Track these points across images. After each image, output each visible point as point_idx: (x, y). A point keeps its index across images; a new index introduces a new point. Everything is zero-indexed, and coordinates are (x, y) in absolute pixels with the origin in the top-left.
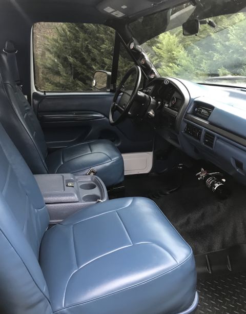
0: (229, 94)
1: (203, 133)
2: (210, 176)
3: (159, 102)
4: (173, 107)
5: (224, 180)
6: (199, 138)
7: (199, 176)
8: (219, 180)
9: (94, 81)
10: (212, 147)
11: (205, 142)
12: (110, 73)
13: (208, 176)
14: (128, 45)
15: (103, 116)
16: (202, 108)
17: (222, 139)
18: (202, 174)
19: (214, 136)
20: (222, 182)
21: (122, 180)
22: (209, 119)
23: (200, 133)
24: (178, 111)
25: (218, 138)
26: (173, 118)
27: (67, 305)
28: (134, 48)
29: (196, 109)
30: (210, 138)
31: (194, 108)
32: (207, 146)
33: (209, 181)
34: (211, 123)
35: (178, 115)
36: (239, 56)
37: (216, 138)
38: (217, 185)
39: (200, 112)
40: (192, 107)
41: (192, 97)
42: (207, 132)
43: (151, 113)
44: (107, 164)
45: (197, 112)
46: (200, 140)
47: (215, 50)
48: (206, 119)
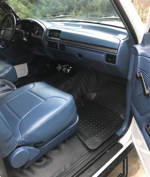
0: (64, 24)
1: (59, 45)
2: (64, 67)
3: (28, 33)
4: (38, 34)
5: (71, 67)
6: (57, 48)
7: (58, 69)
8: (69, 68)
10: (65, 51)
11: (60, 49)
13: (62, 68)
16: (54, 32)
18: (59, 67)
19: (65, 45)
20: (70, 68)
21: (17, 80)
22: (60, 37)
23: (57, 45)
24: (41, 36)
25: (67, 45)
26: (39, 40)
27: (23, 136)
28: (4, 3)
29: (51, 34)
30: (62, 46)
31: (50, 33)
32: (62, 51)
33: (64, 70)
34: (61, 39)
35: (42, 38)
36: (56, 7)
37: (66, 45)
38: (69, 70)
39: (54, 35)
40: (48, 33)
41: (47, 28)
42: (60, 44)
43: (25, 39)
44: (7, 72)
46: (57, 49)
47: (42, 4)
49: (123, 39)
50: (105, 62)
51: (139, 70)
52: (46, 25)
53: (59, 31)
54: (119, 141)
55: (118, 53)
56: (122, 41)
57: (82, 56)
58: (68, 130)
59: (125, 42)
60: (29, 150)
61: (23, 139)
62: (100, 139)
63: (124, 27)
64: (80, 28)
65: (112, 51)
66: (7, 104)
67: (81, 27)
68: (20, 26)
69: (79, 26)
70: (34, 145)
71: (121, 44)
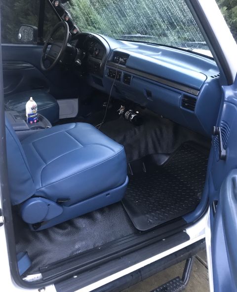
1: (122, 74)
3: (84, 53)
4: (96, 57)
5: (137, 112)
6: (119, 79)
7: (119, 112)
8: (134, 112)
9: (20, 35)
10: (130, 84)
11: (124, 81)
12: (36, 28)
13: (126, 111)
14: (53, 3)
15: (32, 66)
16: (119, 56)
17: (137, 78)
18: (121, 110)
19: (130, 76)
22: (127, 64)
23: (120, 75)
24: (101, 59)
25: (134, 77)
26: (98, 65)
27: (44, 185)
28: (59, 6)
31: (114, 56)
32: (126, 84)
33: (127, 114)
34: (128, 67)
37: (132, 77)
38: (133, 116)
39: (119, 60)
40: (112, 56)
41: (111, 48)
42: (125, 74)
43: (78, 61)
45: (116, 59)
46: (120, 81)
48: (124, 65)
49: (212, 77)
50: (181, 107)
51: (222, 122)
52: (111, 44)
53: (127, 56)
54: (185, 230)
55: (199, 95)
56: (209, 79)
57: (151, 94)
58: (108, 194)
59: (213, 81)
60: (49, 205)
61: (43, 189)
62: (156, 220)
63: (212, 57)
64: (158, 55)
65: (192, 91)
66: (33, 144)
67: (160, 53)
68: (76, 41)
69: (157, 51)
70: (56, 200)
71: (208, 83)
